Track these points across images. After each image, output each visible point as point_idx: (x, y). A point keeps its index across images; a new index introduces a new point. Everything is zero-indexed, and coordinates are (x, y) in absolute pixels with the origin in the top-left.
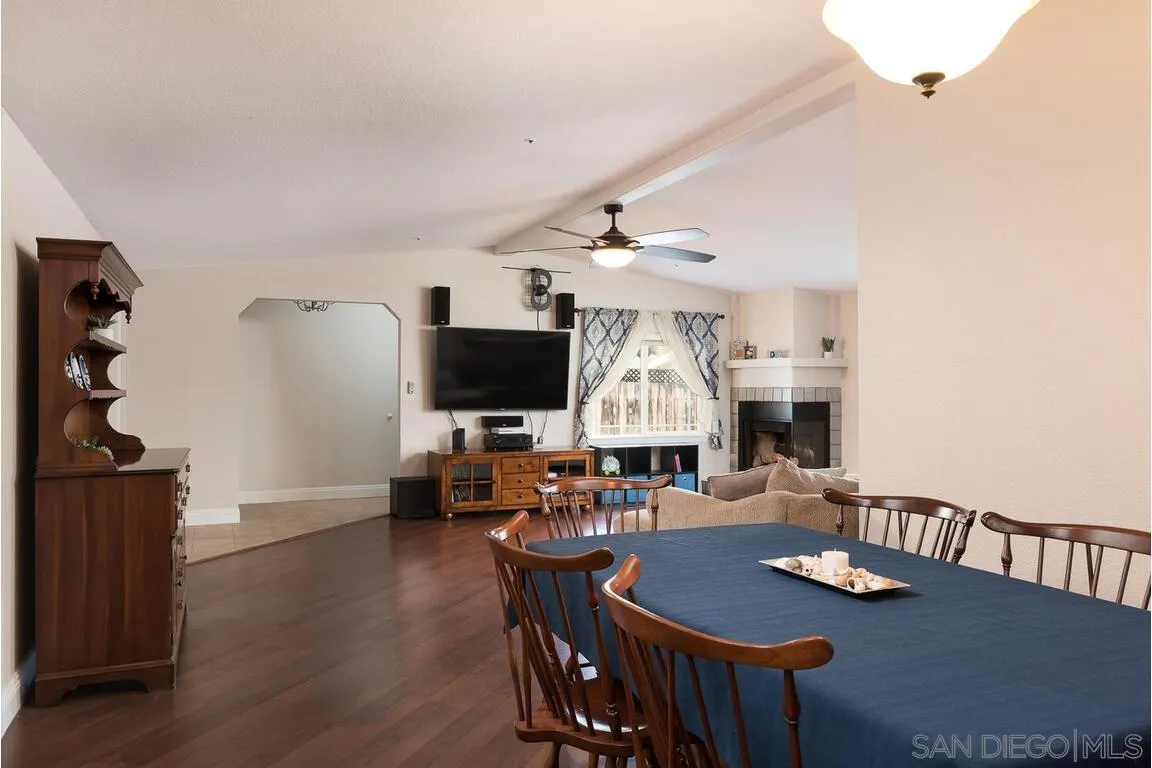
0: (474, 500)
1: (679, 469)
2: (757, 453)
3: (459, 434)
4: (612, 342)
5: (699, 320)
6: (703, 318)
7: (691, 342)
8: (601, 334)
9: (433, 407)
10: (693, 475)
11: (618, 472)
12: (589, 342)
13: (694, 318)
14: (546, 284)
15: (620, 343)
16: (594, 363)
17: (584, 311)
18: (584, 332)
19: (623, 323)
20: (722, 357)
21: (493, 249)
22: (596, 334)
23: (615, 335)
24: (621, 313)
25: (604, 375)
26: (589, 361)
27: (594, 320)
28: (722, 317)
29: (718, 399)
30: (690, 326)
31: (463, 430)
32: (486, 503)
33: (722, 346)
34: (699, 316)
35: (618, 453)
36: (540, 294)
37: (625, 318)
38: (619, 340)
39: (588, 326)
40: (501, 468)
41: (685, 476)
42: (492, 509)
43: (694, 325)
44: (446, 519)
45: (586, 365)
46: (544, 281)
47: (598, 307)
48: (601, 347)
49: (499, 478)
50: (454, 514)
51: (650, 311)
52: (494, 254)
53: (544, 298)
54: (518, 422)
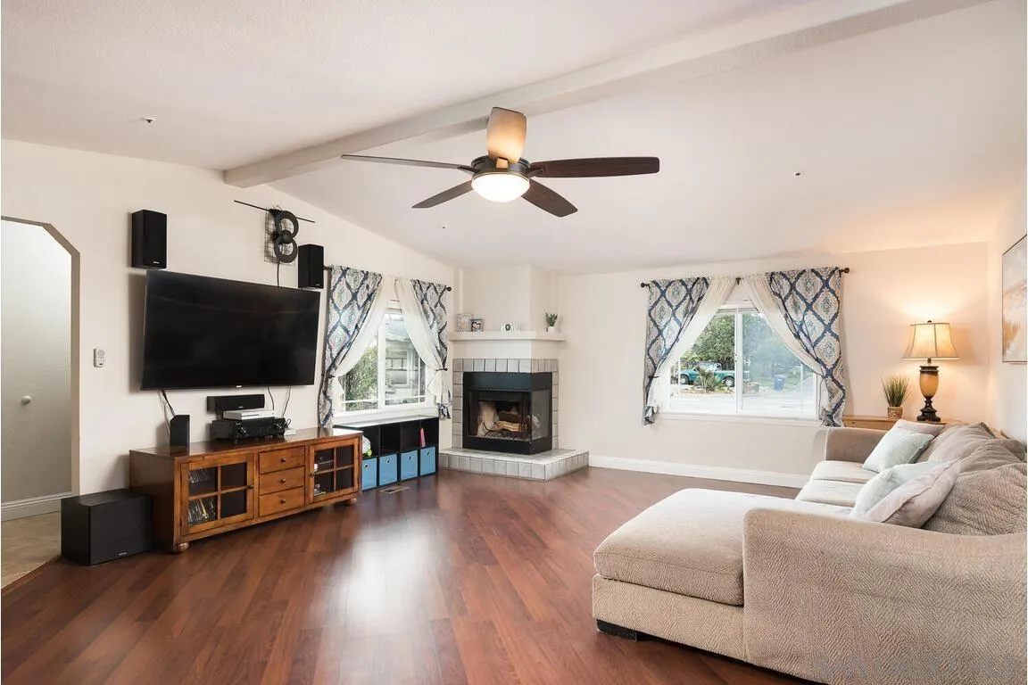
0: (222, 517)
1: (423, 444)
2: (481, 421)
3: (179, 426)
4: (359, 306)
5: (431, 290)
6: (435, 288)
7: (425, 312)
8: (347, 296)
9: (139, 386)
10: (434, 448)
11: (370, 453)
12: (336, 307)
13: (428, 288)
14: (292, 232)
15: (365, 309)
16: (339, 331)
17: (330, 269)
18: (330, 295)
19: (368, 287)
20: (449, 329)
21: (226, 175)
22: (342, 296)
23: (361, 299)
24: (366, 275)
25: (350, 344)
26: (334, 328)
27: (340, 280)
28: (449, 289)
29: (446, 370)
30: (426, 295)
31: (187, 418)
32: (240, 517)
33: (449, 318)
34: (432, 287)
35: (369, 432)
36: (283, 242)
37: (369, 281)
38: (365, 303)
39: (335, 287)
40: (258, 468)
41: (427, 450)
42: (247, 524)
43: (428, 295)
44: (178, 553)
45: (331, 332)
46: (290, 226)
47: (345, 266)
48: (347, 312)
49: (256, 481)
50: (190, 543)
51: (392, 277)
52: (225, 181)
53: (290, 247)
54: (258, 402)
